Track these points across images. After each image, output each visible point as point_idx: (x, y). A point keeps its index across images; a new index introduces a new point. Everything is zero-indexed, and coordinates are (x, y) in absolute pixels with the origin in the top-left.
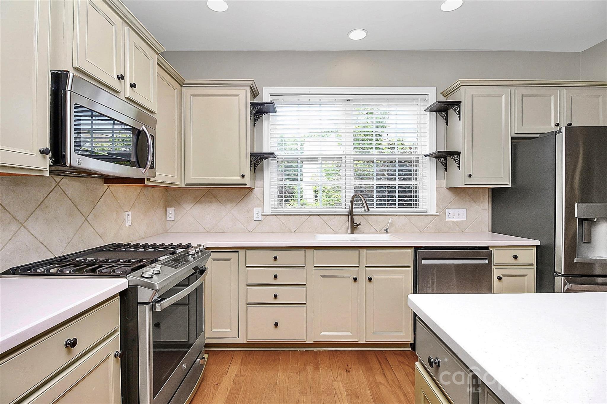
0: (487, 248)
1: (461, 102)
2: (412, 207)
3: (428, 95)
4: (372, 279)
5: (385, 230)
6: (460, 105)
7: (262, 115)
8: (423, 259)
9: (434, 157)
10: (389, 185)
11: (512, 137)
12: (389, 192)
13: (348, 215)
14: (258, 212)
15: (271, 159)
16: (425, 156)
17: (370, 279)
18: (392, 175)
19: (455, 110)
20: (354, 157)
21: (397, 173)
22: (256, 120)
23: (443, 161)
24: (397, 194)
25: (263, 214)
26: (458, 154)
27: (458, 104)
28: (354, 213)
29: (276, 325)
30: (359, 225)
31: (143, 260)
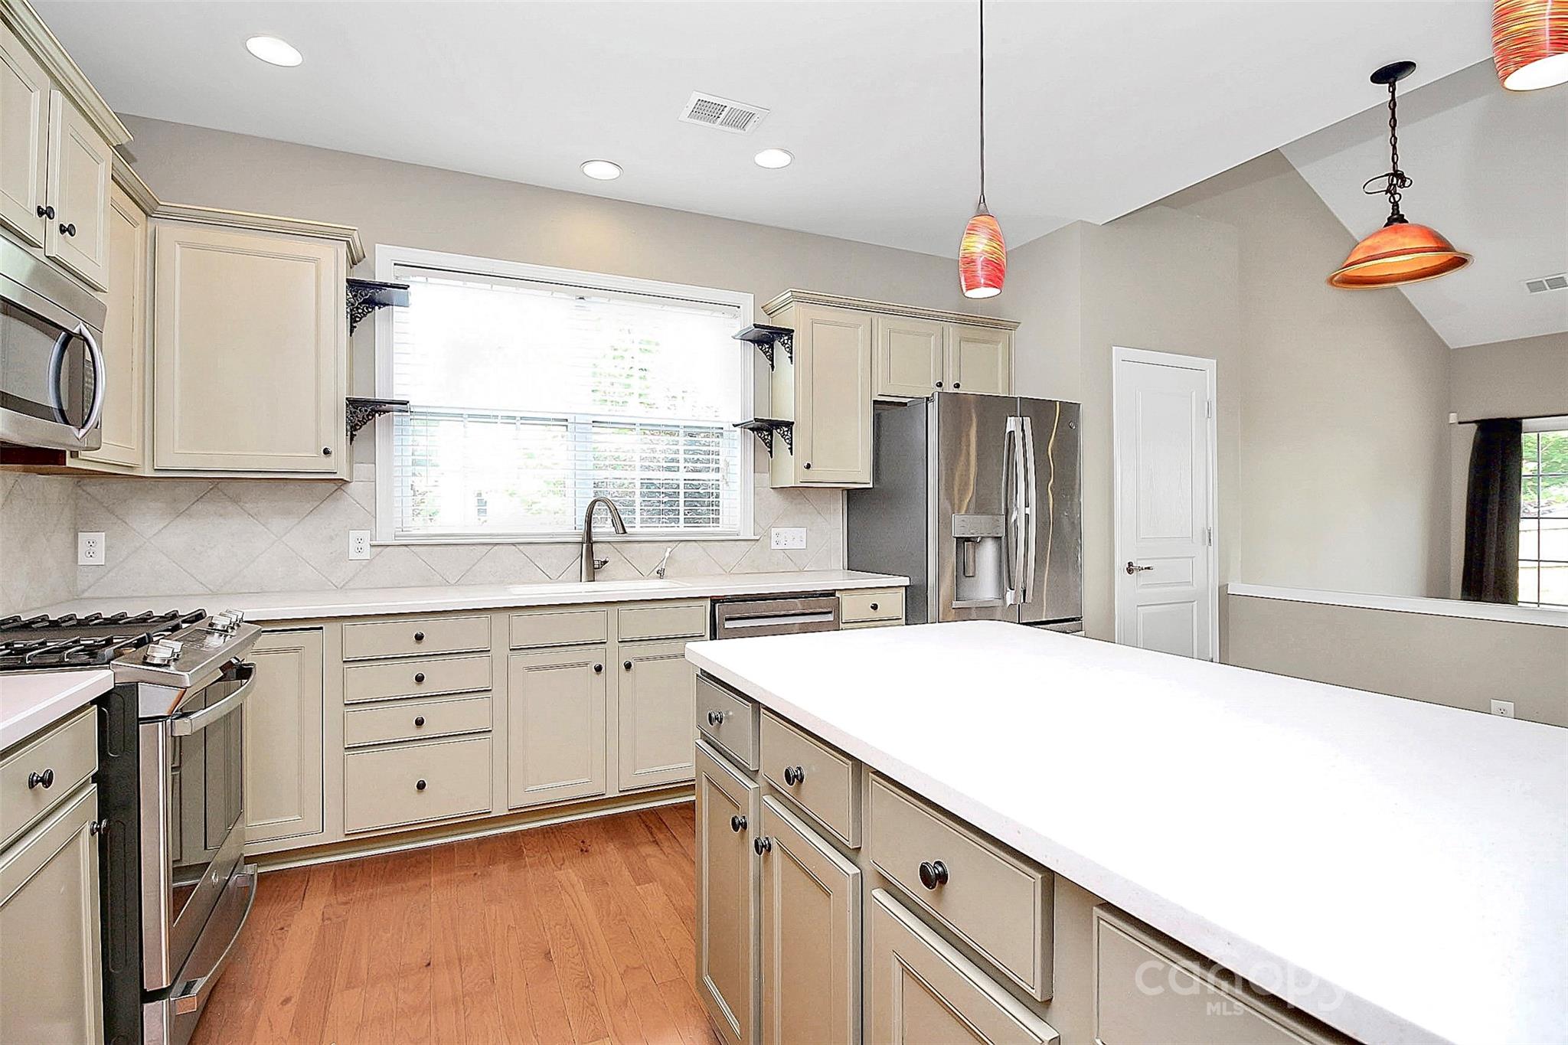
0: (831, 594)
1: (793, 331)
2: (711, 524)
3: (739, 307)
4: (632, 664)
5: (658, 573)
6: (792, 336)
7: (373, 308)
8: (727, 620)
9: (750, 429)
10: (666, 482)
11: (874, 401)
12: (666, 494)
13: (582, 543)
14: (360, 541)
15: (395, 413)
16: (735, 426)
17: (628, 666)
18: (673, 460)
19: (783, 344)
20: (595, 420)
21: (681, 457)
22: (358, 319)
23: (766, 437)
24: (682, 499)
25: (374, 543)
26: (789, 425)
27: (789, 333)
28: (593, 539)
29: (421, 786)
30: (605, 562)
31: (115, 641)
